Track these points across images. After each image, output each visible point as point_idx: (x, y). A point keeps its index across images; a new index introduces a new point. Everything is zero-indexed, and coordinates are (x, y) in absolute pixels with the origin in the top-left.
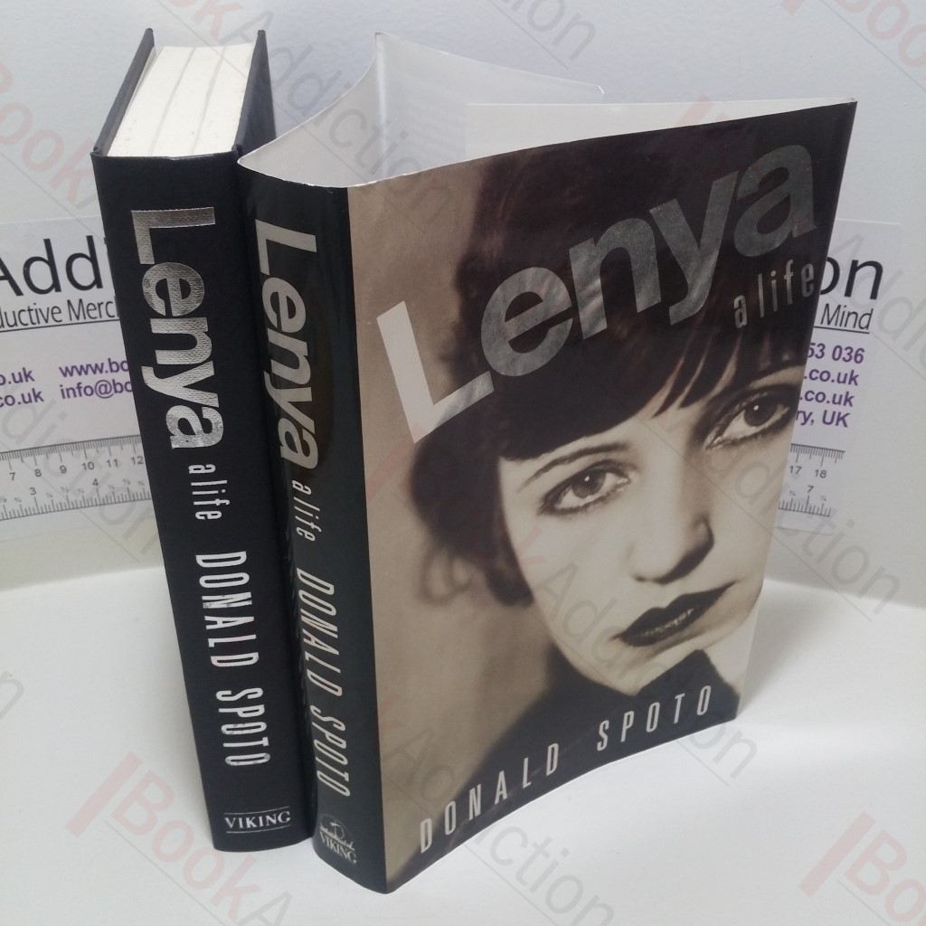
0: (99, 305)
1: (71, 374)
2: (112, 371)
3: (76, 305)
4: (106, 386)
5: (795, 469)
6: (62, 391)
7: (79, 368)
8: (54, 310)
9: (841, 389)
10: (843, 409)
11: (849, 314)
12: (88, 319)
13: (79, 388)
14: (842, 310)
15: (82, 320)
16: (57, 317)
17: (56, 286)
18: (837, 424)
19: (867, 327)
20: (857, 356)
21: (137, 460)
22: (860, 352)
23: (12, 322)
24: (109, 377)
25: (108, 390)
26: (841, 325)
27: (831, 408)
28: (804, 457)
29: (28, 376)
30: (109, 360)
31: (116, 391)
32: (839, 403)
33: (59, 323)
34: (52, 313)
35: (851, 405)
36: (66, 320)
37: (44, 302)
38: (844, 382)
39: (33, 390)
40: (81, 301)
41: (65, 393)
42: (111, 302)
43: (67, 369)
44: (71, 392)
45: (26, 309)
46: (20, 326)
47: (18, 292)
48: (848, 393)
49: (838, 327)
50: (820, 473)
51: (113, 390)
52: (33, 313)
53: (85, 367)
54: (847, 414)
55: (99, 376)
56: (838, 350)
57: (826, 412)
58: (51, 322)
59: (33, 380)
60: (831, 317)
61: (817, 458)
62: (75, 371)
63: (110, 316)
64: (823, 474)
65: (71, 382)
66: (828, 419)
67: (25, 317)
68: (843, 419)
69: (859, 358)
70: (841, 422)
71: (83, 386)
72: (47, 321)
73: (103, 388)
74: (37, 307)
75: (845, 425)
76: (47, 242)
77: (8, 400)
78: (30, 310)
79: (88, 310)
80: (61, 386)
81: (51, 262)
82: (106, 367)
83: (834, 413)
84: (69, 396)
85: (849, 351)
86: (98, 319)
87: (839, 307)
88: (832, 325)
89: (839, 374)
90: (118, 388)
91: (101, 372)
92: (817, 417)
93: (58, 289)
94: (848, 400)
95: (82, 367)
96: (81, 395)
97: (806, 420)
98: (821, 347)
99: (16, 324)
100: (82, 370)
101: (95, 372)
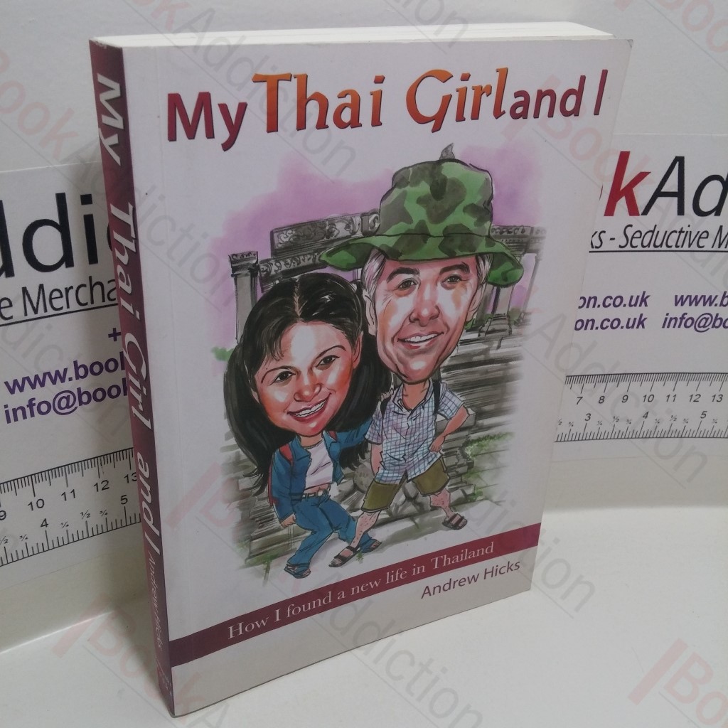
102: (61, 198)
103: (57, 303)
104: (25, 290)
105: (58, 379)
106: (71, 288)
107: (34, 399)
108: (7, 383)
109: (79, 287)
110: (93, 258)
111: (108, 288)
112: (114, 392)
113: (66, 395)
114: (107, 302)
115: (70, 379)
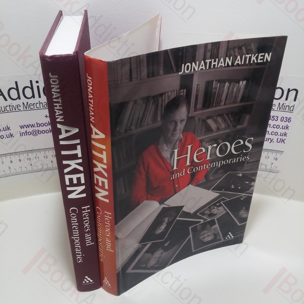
0: (34, 104)
1: (24, 128)
2: (38, 126)
3: (25, 104)
4: (35, 132)
5: (267, 158)
6: (20, 133)
7: (26, 126)
8: (18, 106)
9: (283, 131)
10: (284, 138)
11: (287, 106)
12: (30, 109)
13: (26, 132)
14: (284, 105)
15: (27, 109)
16: (19, 108)
17: (19, 97)
18: (281, 143)
19: (292, 110)
20: (289, 120)
21: (46, 157)
22: (290, 119)
23: (3, 110)
24: (37, 129)
25: (36, 133)
26: (284, 110)
27: (280, 137)
28: (270, 154)
29: (9, 129)
30: (37, 123)
31: (39, 134)
32: (282, 136)
33: (20, 110)
34: (17, 107)
35: (286, 136)
36: (22, 109)
37: (15, 103)
38: (284, 129)
39: (10, 133)
40: (27, 103)
41: (21, 134)
42: (38, 103)
43: (22, 126)
44: (23, 134)
45: (8, 105)
46: (6, 111)
47: (6, 100)
48: (285, 132)
49: (283, 110)
50: (275, 159)
51: (38, 134)
52: (11, 107)
53: (28, 125)
54: (285, 139)
55: (33, 128)
56: (283, 118)
57: (278, 138)
58: (17, 110)
59: (10, 130)
60: (280, 107)
61: (274, 154)
62: (25, 127)
63: (37, 108)
64: (276, 159)
65: (23, 130)
66: (279, 141)
67: (8, 108)
68: (283, 141)
69: (289, 121)
70: (283, 142)
71: (27, 132)
72: (15, 110)
73: (34, 132)
74: (12, 105)
75: (284, 143)
76: (16, 83)
77: (2, 137)
78: (10, 106)
79: (30, 106)
80: (20, 132)
81: (17, 89)
82: (36, 125)
83: (281, 139)
84: (23, 136)
85: (286, 118)
86: (33, 109)
87: (283, 104)
88: (281, 110)
89: (283, 126)
90: (40, 132)
91: (34, 127)
92: (275, 140)
93: (20, 99)
94: (285, 135)
95: (27, 125)
96: (27, 135)
97: (271, 141)
98: (277, 117)
99: (5, 111)
100: (27, 126)
101: (32, 127)
102: (31, 81)
103: (31, 107)
104: (23, 103)
105: (33, 127)
106: (35, 103)
107: (27, 131)
108: (20, 126)
109: (37, 103)
110: (40, 97)
111: (44, 104)
112: (47, 132)
113: (35, 131)
114: (44, 108)
115: (36, 127)
